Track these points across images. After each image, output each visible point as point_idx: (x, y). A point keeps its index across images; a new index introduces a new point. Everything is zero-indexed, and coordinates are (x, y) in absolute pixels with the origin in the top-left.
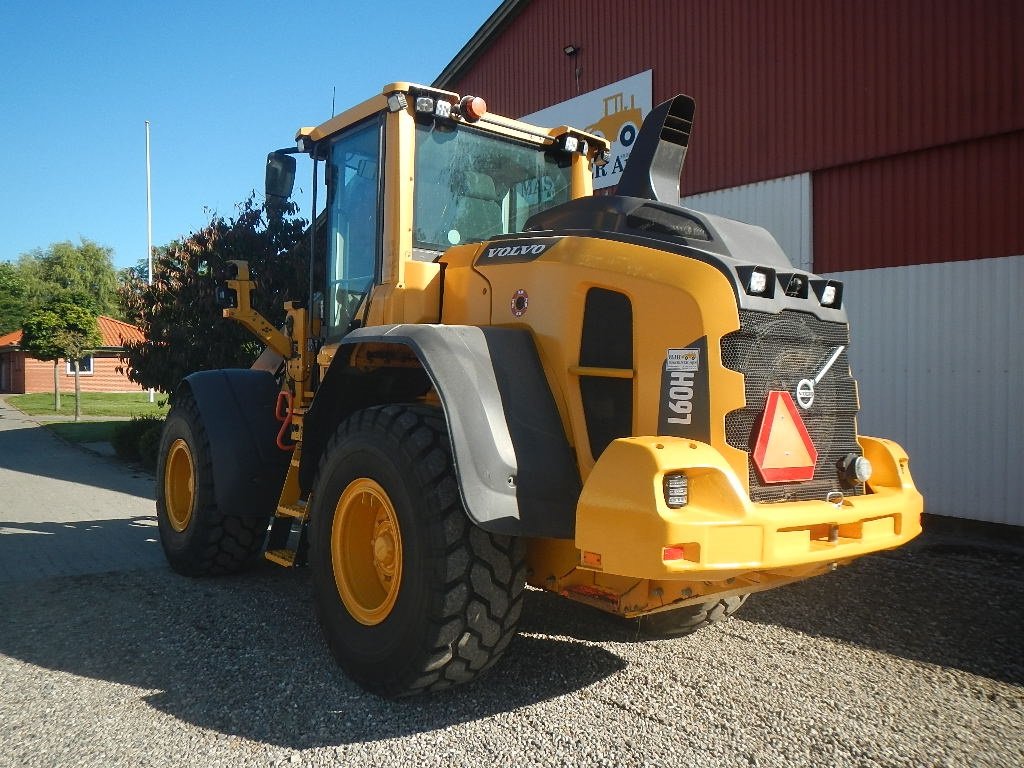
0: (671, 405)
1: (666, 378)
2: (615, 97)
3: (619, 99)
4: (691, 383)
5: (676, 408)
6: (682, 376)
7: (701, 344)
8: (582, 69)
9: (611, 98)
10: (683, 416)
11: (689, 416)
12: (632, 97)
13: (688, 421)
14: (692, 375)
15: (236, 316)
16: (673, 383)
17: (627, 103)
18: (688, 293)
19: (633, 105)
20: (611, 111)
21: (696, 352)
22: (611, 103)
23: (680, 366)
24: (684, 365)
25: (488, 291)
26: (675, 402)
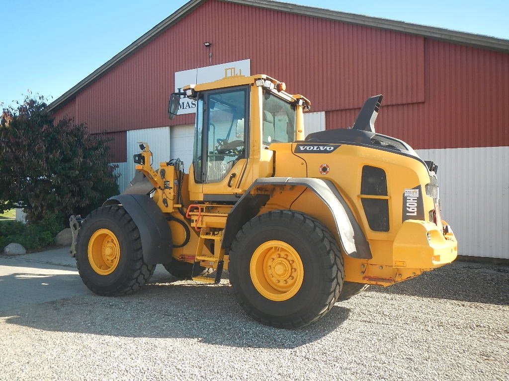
0: (407, 209)
1: (405, 199)
2: (231, 69)
3: (233, 70)
4: (416, 201)
5: (410, 210)
6: (412, 199)
7: (419, 187)
8: (212, 54)
9: (230, 69)
10: (414, 213)
11: (416, 213)
12: (240, 70)
13: (415, 214)
14: (416, 198)
15: (145, 169)
16: (408, 201)
17: (237, 72)
18: (411, 170)
19: (240, 73)
20: (229, 75)
21: (418, 190)
22: (229, 72)
23: (411, 195)
24: (413, 195)
25: (305, 164)
26: (409, 208)
